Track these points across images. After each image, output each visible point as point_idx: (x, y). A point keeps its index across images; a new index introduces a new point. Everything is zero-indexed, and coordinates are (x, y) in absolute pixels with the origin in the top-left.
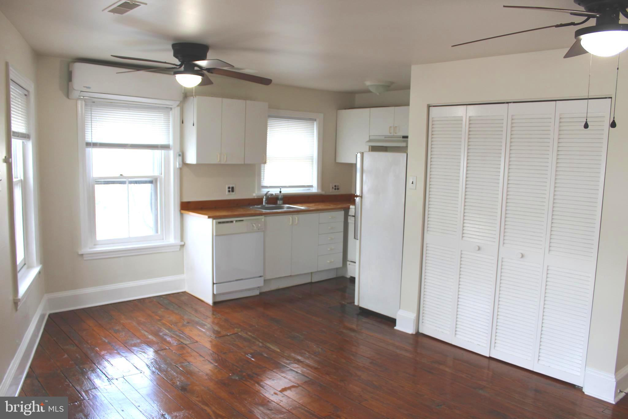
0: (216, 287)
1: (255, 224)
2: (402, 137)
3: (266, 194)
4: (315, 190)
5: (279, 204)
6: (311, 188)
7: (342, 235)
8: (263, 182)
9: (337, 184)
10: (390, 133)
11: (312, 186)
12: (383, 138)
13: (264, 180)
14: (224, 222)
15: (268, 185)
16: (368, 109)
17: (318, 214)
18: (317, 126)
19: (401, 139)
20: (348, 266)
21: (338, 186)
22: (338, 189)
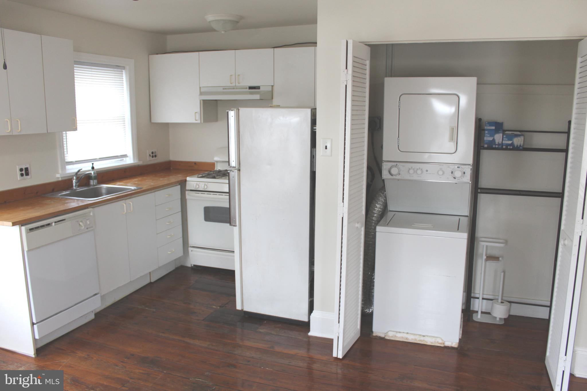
0: (38, 327)
1: (82, 222)
2: (248, 88)
3: (77, 174)
4: (130, 161)
5: (94, 185)
6: (124, 159)
7: (179, 216)
8: (67, 157)
9: (154, 151)
10: (231, 83)
11: (125, 156)
12: (221, 90)
13: (67, 153)
14: (37, 228)
15: (73, 160)
16: (197, 53)
17: (153, 194)
18: (126, 76)
19: (248, 90)
20: (190, 252)
21: (155, 153)
22: (155, 156)
